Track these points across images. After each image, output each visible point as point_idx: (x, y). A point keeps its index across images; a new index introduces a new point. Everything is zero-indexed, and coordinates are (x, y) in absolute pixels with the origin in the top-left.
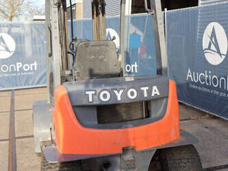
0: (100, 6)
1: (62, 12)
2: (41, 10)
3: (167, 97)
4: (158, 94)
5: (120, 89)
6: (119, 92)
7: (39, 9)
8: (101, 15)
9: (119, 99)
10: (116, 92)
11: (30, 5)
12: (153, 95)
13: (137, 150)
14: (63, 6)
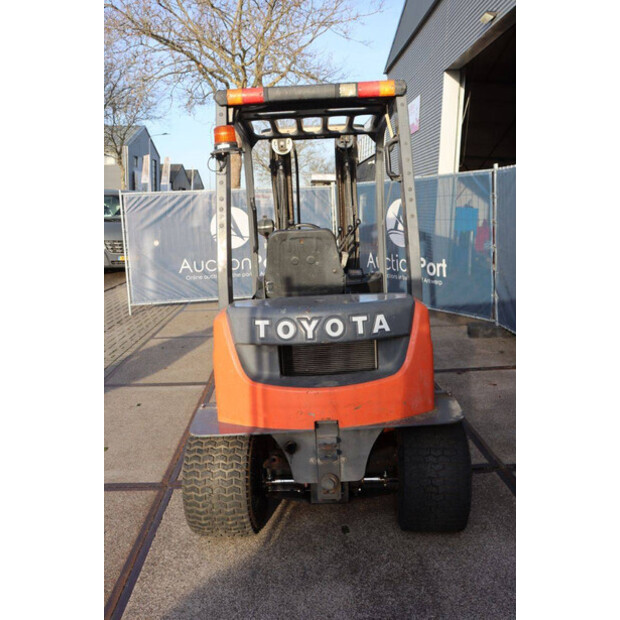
0: (347, 164)
1: (282, 176)
2: (330, 164)
3: (408, 335)
4: (387, 329)
5: (313, 319)
6: (309, 323)
7: (325, 162)
8: (348, 181)
9: (310, 336)
10: (305, 323)
11: (313, 155)
12: (376, 330)
13: (340, 427)
14: (285, 167)
